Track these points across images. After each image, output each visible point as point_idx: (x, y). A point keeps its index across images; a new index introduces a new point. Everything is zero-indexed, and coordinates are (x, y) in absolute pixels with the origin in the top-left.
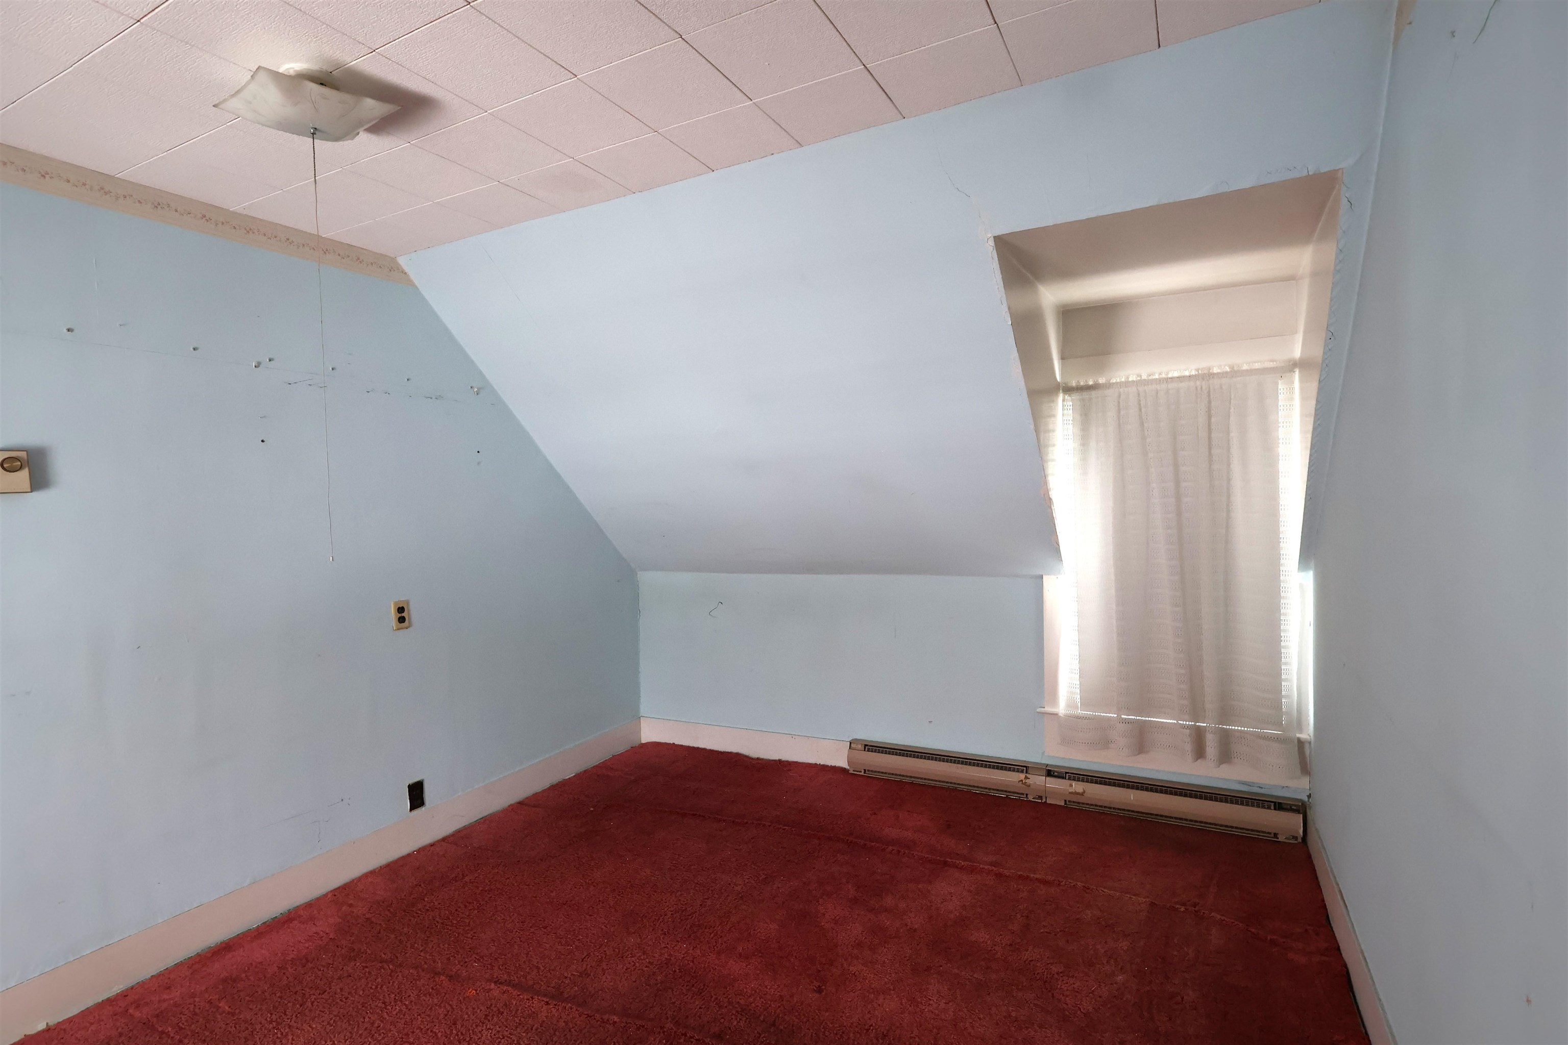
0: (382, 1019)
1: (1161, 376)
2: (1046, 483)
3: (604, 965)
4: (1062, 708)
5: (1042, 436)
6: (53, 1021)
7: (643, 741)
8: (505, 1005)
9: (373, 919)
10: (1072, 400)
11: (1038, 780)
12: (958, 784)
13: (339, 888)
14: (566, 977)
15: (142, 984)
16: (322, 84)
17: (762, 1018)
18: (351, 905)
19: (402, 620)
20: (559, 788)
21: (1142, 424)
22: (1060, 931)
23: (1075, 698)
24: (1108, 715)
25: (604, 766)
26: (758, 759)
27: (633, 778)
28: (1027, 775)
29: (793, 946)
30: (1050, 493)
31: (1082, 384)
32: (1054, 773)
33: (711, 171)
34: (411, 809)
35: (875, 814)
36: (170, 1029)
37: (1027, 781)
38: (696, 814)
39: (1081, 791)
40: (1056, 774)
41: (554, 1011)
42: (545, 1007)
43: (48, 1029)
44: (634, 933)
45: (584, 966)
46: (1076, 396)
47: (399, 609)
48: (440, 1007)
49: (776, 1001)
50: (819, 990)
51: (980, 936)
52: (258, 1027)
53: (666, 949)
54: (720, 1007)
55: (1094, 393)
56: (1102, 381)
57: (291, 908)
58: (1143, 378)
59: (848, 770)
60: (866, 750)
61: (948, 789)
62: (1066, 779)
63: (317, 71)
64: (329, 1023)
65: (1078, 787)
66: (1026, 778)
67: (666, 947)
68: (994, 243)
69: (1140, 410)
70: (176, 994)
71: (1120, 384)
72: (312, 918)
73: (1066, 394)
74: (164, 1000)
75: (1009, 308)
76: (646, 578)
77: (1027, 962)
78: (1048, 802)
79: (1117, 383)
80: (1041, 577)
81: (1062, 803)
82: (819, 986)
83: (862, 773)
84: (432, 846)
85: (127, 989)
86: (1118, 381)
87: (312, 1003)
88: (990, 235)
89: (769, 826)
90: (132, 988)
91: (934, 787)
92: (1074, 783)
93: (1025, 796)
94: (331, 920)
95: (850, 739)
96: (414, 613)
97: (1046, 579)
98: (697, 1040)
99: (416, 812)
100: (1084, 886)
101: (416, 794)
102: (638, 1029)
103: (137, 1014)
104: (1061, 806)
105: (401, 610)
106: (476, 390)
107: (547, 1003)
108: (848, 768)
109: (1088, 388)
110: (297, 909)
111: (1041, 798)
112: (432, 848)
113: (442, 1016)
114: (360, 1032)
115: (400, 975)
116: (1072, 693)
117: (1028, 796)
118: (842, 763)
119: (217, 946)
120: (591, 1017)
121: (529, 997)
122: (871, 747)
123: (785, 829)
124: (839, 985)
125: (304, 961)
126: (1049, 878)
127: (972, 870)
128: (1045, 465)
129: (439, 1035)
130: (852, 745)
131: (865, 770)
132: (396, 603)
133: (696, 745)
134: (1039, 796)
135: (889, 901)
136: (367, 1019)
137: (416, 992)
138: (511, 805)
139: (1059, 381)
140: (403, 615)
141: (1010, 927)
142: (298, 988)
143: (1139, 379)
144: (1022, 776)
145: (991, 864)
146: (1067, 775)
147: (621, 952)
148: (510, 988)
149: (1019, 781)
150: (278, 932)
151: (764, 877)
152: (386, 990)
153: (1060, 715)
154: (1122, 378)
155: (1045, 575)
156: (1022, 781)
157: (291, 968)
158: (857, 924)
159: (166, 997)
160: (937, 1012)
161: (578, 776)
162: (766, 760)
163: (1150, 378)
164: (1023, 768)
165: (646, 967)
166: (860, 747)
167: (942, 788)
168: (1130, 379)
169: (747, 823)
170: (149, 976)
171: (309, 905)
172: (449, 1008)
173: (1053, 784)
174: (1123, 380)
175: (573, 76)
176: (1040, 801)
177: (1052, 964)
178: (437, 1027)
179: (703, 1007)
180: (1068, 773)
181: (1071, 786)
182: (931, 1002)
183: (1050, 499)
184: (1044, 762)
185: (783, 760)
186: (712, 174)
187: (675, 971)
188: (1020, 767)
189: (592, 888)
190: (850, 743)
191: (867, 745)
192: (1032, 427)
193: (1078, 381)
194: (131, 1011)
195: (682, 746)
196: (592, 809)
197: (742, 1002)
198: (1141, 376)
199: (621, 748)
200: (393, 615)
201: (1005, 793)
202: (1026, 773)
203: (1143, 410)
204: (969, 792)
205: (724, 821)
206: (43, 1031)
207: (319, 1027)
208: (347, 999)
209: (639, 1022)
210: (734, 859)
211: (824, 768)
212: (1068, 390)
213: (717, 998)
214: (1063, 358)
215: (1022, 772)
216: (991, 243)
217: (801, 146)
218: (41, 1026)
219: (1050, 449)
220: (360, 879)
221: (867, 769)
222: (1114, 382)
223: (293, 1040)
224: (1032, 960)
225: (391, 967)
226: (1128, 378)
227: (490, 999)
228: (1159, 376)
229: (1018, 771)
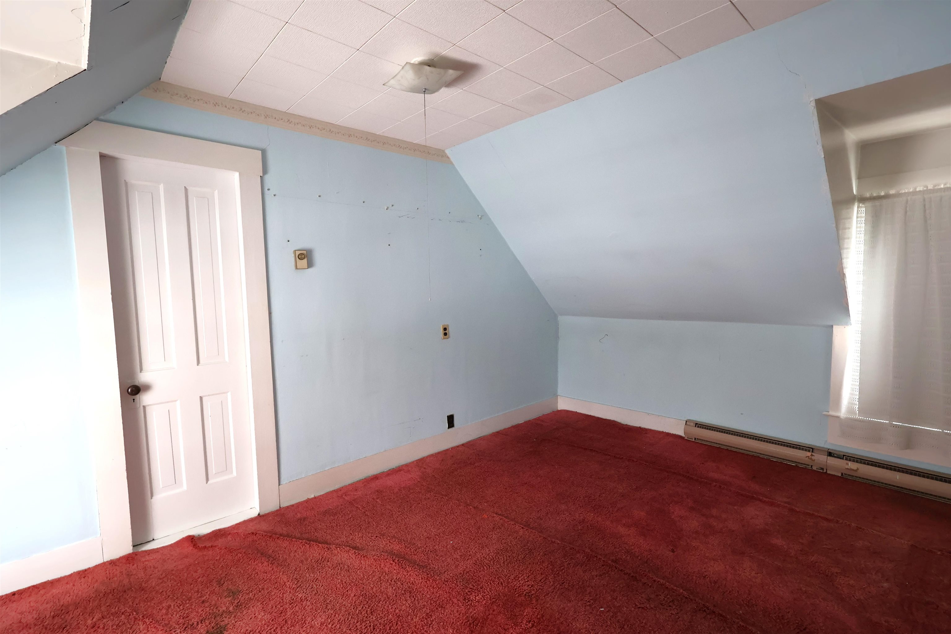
0: (446, 520)
1: (946, 186)
2: (842, 264)
3: (549, 515)
4: (843, 412)
5: (840, 232)
6: (317, 494)
7: (559, 409)
8: (502, 525)
9: (435, 476)
10: (865, 207)
11: (821, 459)
12: (760, 454)
13: (418, 460)
14: (531, 518)
15: (346, 486)
16: (429, 66)
17: (639, 558)
18: (425, 468)
19: (445, 334)
20: (517, 427)
21: (925, 220)
22: (838, 549)
23: (855, 408)
24: (881, 421)
25: (538, 419)
26: (626, 425)
27: (555, 427)
28: (813, 454)
29: (655, 526)
30: (844, 270)
31: (875, 195)
32: (834, 455)
33: (621, 82)
34: (448, 428)
35: (703, 464)
36: (360, 507)
37: (813, 457)
38: (593, 450)
39: (855, 468)
40: (835, 455)
41: (527, 532)
42: (522, 530)
43: (315, 498)
44: (564, 503)
45: (539, 515)
46: (869, 204)
47: (444, 328)
48: (471, 520)
49: (647, 551)
50: (673, 551)
51: (778, 541)
52: (394, 513)
53: (582, 514)
54: (615, 548)
55: (884, 202)
56: (892, 192)
57: (400, 465)
58: (929, 188)
59: (684, 438)
60: (697, 426)
61: (753, 456)
62: (843, 459)
63: (428, 60)
64: (423, 517)
65: (852, 465)
66: (812, 455)
67: (582, 513)
68: (815, 103)
69: (925, 211)
70: (359, 493)
71: (909, 193)
72: (409, 471)
73: (861, 203)
74: (355, 495)
75: (823, 147)
76: (563, 320)
77: (813, 562)
78: (828, 472)
79: (905, 193)
80: (832, 326)
81: (840, 475)
82: (672, 549)
83: (693, 440)
84: (457, 447)
85: (340, 488)
86: (906, 191)
87: (415, 507)
88: (812, 99)
89: (637, 461)
90: (342, 487)
91: (743, 454)
92: (850, 463)
93: (810, 467)
94: (417, 474)
95: (686, 419)
96: (450, 331)
97: (835, 328)
98: (603, 561)
99: (451, 429)
100: (857, 526)
101: (451, 420)
102: (571, 549)
103: (346, 498)
104: (838, 476)
105: (445, 329)
106: (480, 217)
107: (523, 528)
108: (684, 436)
109: (879, 198)
110: (402, 466)
111: (823, 469)
112: (458, 448)
113: (473, 524)
114: (437, 524)
115: (451, 502)
116: (852, 404)
117: (813, 467)
118: (681, 433)
119: (372, 476)
120: (545, 538)
121: (513, 524)
122: (699, 425)
123: (646, 464)
124: (685, 551)
125: (408, 489)
126: (830, 517)
127: (772, 504)
128: (842, 251)
129: (473, 532)
130: (687, 423)
131: (695, 439)
132: (443, 326)
133: (589, 414)
134: (821, 468)
135: (714, 512)
136: (439, 519)
137: (459, 511)
138: (493, 433)
139: (855, 194)
140: (446, 332)
141: (801, 541)
142: (408, 500)
143: (925, 189)
144: (809, 454)
145: (785, 503)
146: (844, 457)
147: (557, 512)
148: (504, 518)
149: (806, 457)
150: (396, 475)
151: (635, 487)
152: (446, 508)
153: (842, 417)
154: (911, 189)
155: (835, 325)
156: (809, 457)
157: (404, 491)
158: (694, 521)
159: (355, 493)
160: (750, 577)
161: (525, 422)
162: (631, 426)
163: (936, 188)
164: (811, 449)
165: (572, 521)
166: (692, 424)
167: (747, 455)
168: (918, 190)
169: (623, 458)
170: (348, 484)
171: (406, 465)
172: (475, 521)
173: (832, 461)
174: (911, 190)
175: (551, 40)
176: (822, 471)
177: (832, 567)
178: (471, 528)
179: (606, 545)
180: (845, 456)
181: (847, 464)
182: (746, 571)
183: (844, 275)
184: (825, 446)
185: (642, 427)
186: (621, 84)
187: (588, 526)
188: (807, 448)
189: (539, 478)
190: (686, 422)
191: (697, 424)
192: (834, 225)
193: (872, 193)
194: (344, 497)
195: (581, 414)
196: (535, 440)
197: (627, 548)
198: (927, 187)
199: (547, 411)
200: (442, 331)
201: (795, 463)
202: (812, 452)
203: (927, 212)
204: (769, 460)
205: (609, 455)
206: (312, 499)
207: (419, 518)
208: (429, 508)
209: (571, 546)
210: (616, 476)
211: (668, 434)
212: (862, 200)
213: (612, 543)
214: (859, 178)
215: (809, 451)
216: (813, 104)
217: (680, 58)
218: (312, 496)
219: (846, 241)
220: (427, 457)
221: (696, 438)
222: (903, 192)
223: (409, 521)
224: (817, 562)
225: (447, 498)
226: (916, 189)
227: (495, 521)
228: (944, 186)
229: (806, 450)
